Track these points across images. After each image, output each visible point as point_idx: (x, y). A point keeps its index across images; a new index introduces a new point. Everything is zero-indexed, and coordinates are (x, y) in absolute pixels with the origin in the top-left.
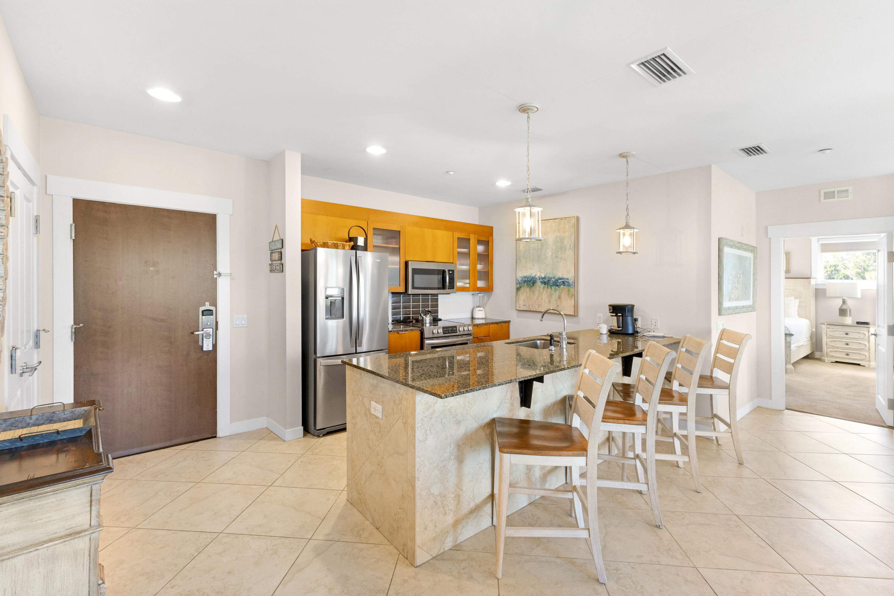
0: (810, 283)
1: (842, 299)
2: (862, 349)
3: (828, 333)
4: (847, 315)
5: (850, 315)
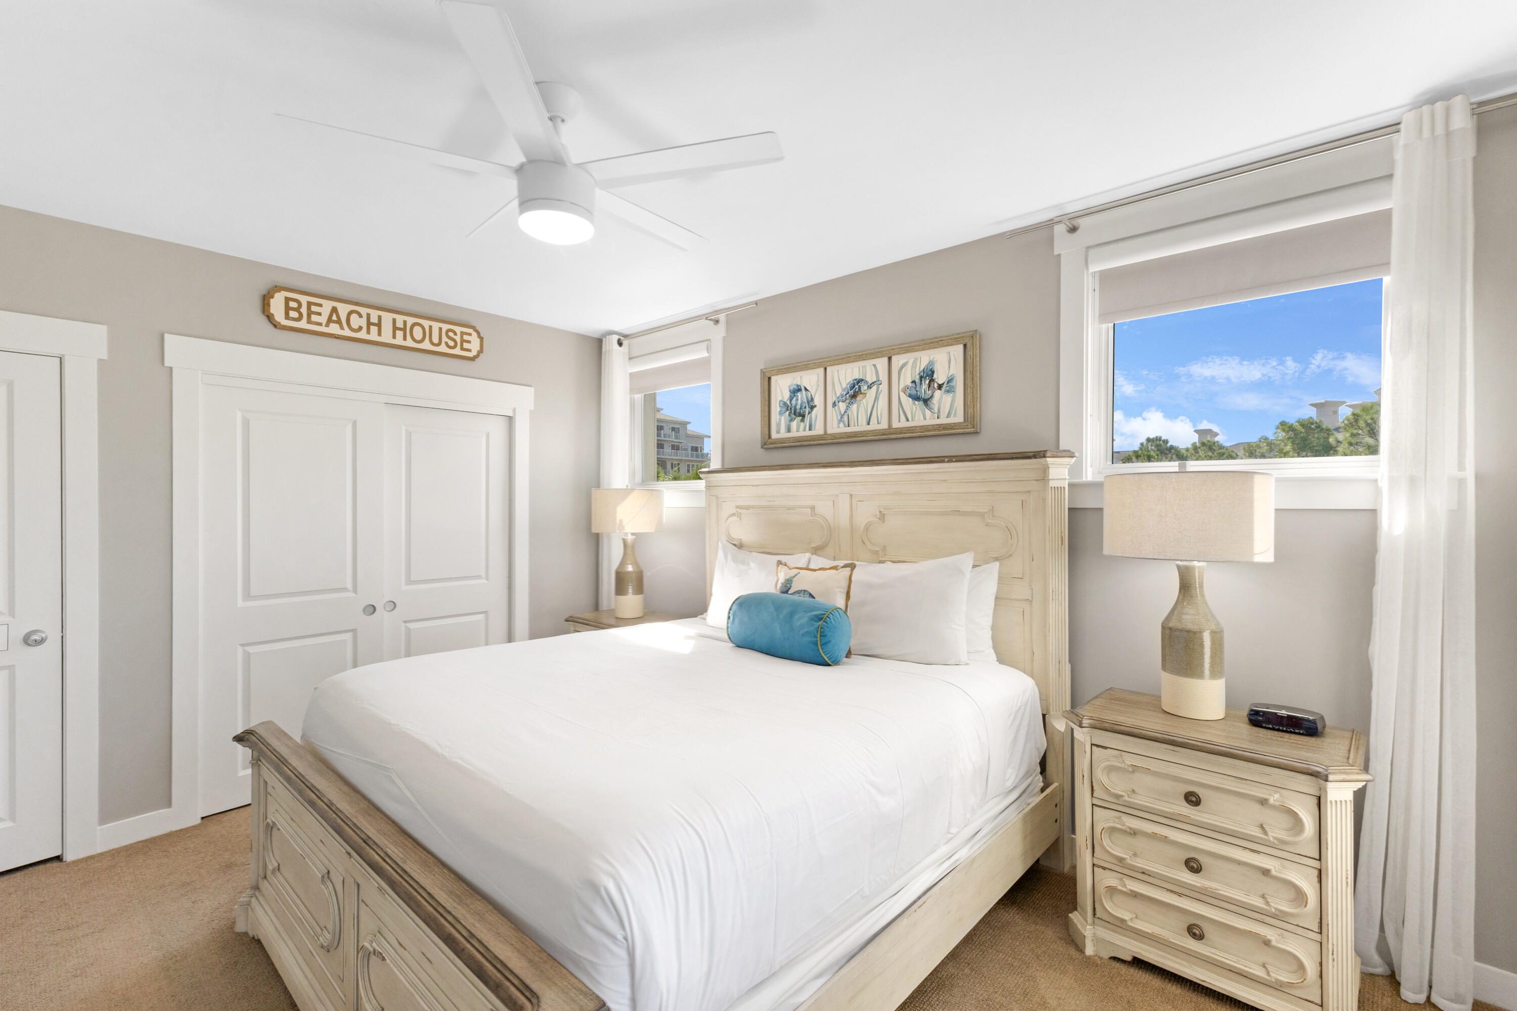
0: (1043, 477)
1: (1179, 567)
2: (1279, 916)
3: (1100, 775)
4: (1202, 665)
5: (1216, 673)
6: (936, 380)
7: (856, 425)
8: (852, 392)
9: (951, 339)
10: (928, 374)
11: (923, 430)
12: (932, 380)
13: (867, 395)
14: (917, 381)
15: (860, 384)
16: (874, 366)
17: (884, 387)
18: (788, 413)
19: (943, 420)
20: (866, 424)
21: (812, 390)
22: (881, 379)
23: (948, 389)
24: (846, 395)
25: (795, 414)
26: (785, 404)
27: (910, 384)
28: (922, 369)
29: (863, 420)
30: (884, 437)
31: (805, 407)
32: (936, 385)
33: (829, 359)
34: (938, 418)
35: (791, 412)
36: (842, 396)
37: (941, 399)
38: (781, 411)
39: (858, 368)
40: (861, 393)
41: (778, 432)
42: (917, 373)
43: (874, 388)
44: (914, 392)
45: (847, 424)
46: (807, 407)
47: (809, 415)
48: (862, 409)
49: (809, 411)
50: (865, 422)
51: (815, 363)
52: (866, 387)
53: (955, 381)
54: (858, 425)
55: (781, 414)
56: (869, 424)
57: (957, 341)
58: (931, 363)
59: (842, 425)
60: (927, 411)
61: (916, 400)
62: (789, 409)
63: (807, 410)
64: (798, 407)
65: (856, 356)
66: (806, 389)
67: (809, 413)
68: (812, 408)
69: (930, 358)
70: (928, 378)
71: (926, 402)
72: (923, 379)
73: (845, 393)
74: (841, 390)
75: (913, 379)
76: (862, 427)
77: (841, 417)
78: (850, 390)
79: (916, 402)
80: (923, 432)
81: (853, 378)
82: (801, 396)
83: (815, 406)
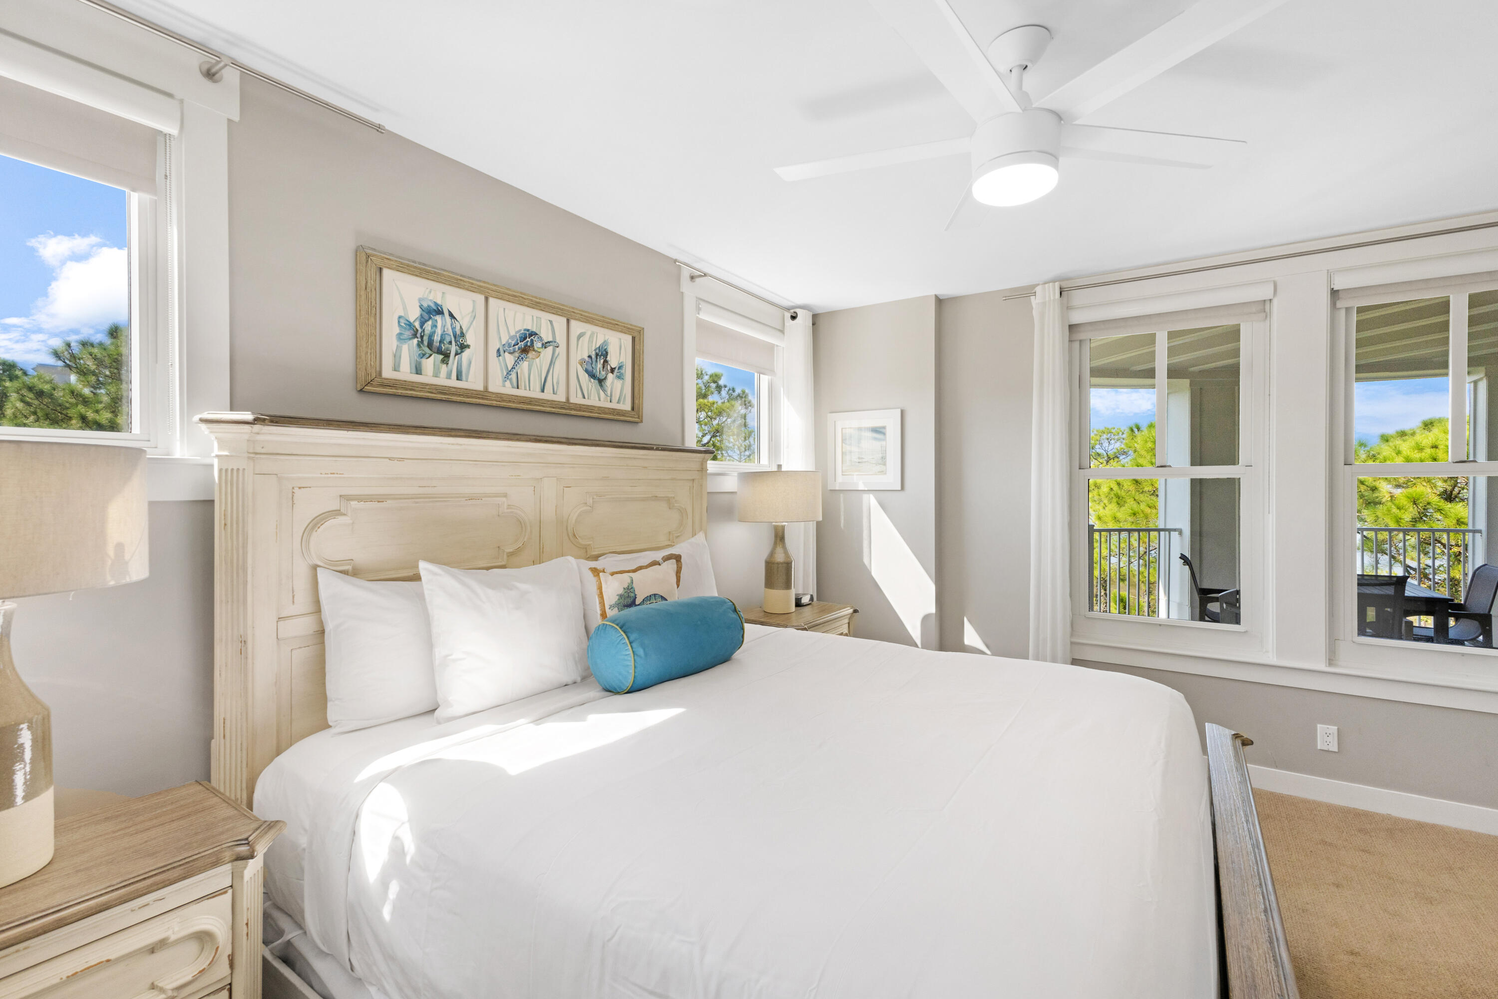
6: (609, 363)
7: (528, 388)
8: (522, 344)
9: (624, 327)
10: (602, 353)
11: (600, 412)
12: (606, 362)
13: (542, 355)
14: (593, 357)
15: (532, 338)
16: (551, 322)
17: (562, 350)
18: (415, 341)
19: (613, 406)
20: (540, 390)
21: (464, 321)
22: (557, 341)
23: (618, 374)
24: (514, 346)
25: (430, 346)
26: (410, 325)
27: (587, 359)
28: (598, 346)
29: (536, 385)
30: (564, 411)
31: (450, 343)
32: (609, 368)
33: (494, 288)
34: (611, 402)
35: (422, 341)
36: (509, 346)
37: (613, 383)
38: (400, 335)
39: (531, 317)
40: (534, 350)
41: (396, 368)
42: (594, 348)
43: (550, 349)
44: (590, 369)
45: (515, 385)
46: (453, 343)
47: (457, 357)
48: (534, 371)
49: (457, 351)
50: (538, 389)
51: (473, 284)
52: (540, 345)
53: (624, 369)
54: (530, 390)
55: (399, 336)
56: (543, 391)
57: (629, 331)
58: (605, 343)
59: (508, 383)
60: (601, 392)
61: (592, 377)
62: (418, 335)
63: (454, 348)
64: (437, 338)
65: (532, 300)
66: (451, 315)
67: (456, 354)
68: (463, 347)
69: (605, 337)
70: (602, 357)
71: (601, 381)
72: (598, 357)
73: (513, 342)
74: (508, 338)
75: (590, 354)
76: (535, 393)
77: (507, 373)
78: (520, 342)
79: (592, 380)
80: (600, 414)
81: (525, 328)
82: (441, 325)
83: (468, 346)
